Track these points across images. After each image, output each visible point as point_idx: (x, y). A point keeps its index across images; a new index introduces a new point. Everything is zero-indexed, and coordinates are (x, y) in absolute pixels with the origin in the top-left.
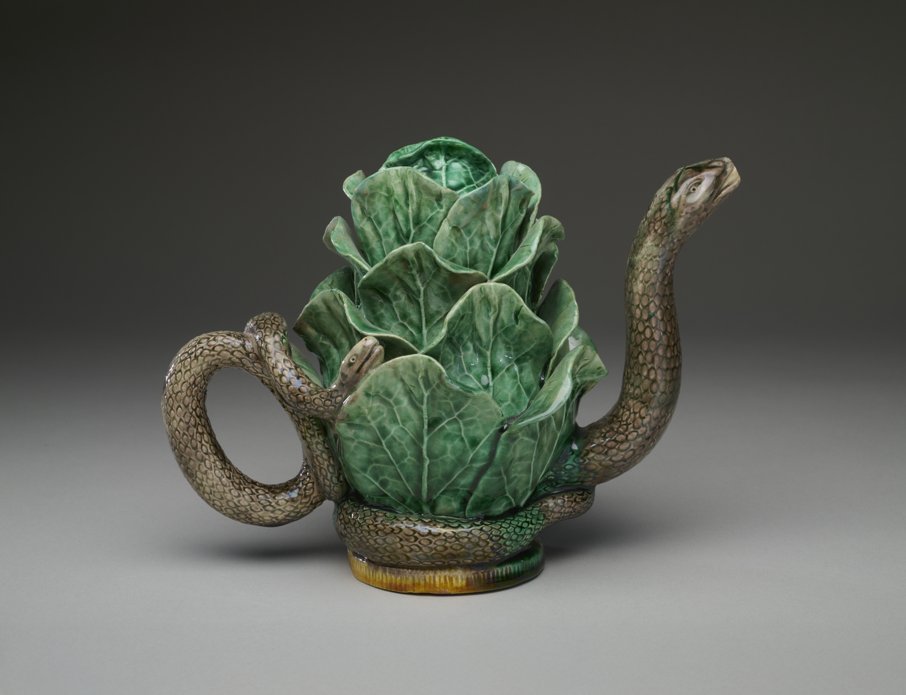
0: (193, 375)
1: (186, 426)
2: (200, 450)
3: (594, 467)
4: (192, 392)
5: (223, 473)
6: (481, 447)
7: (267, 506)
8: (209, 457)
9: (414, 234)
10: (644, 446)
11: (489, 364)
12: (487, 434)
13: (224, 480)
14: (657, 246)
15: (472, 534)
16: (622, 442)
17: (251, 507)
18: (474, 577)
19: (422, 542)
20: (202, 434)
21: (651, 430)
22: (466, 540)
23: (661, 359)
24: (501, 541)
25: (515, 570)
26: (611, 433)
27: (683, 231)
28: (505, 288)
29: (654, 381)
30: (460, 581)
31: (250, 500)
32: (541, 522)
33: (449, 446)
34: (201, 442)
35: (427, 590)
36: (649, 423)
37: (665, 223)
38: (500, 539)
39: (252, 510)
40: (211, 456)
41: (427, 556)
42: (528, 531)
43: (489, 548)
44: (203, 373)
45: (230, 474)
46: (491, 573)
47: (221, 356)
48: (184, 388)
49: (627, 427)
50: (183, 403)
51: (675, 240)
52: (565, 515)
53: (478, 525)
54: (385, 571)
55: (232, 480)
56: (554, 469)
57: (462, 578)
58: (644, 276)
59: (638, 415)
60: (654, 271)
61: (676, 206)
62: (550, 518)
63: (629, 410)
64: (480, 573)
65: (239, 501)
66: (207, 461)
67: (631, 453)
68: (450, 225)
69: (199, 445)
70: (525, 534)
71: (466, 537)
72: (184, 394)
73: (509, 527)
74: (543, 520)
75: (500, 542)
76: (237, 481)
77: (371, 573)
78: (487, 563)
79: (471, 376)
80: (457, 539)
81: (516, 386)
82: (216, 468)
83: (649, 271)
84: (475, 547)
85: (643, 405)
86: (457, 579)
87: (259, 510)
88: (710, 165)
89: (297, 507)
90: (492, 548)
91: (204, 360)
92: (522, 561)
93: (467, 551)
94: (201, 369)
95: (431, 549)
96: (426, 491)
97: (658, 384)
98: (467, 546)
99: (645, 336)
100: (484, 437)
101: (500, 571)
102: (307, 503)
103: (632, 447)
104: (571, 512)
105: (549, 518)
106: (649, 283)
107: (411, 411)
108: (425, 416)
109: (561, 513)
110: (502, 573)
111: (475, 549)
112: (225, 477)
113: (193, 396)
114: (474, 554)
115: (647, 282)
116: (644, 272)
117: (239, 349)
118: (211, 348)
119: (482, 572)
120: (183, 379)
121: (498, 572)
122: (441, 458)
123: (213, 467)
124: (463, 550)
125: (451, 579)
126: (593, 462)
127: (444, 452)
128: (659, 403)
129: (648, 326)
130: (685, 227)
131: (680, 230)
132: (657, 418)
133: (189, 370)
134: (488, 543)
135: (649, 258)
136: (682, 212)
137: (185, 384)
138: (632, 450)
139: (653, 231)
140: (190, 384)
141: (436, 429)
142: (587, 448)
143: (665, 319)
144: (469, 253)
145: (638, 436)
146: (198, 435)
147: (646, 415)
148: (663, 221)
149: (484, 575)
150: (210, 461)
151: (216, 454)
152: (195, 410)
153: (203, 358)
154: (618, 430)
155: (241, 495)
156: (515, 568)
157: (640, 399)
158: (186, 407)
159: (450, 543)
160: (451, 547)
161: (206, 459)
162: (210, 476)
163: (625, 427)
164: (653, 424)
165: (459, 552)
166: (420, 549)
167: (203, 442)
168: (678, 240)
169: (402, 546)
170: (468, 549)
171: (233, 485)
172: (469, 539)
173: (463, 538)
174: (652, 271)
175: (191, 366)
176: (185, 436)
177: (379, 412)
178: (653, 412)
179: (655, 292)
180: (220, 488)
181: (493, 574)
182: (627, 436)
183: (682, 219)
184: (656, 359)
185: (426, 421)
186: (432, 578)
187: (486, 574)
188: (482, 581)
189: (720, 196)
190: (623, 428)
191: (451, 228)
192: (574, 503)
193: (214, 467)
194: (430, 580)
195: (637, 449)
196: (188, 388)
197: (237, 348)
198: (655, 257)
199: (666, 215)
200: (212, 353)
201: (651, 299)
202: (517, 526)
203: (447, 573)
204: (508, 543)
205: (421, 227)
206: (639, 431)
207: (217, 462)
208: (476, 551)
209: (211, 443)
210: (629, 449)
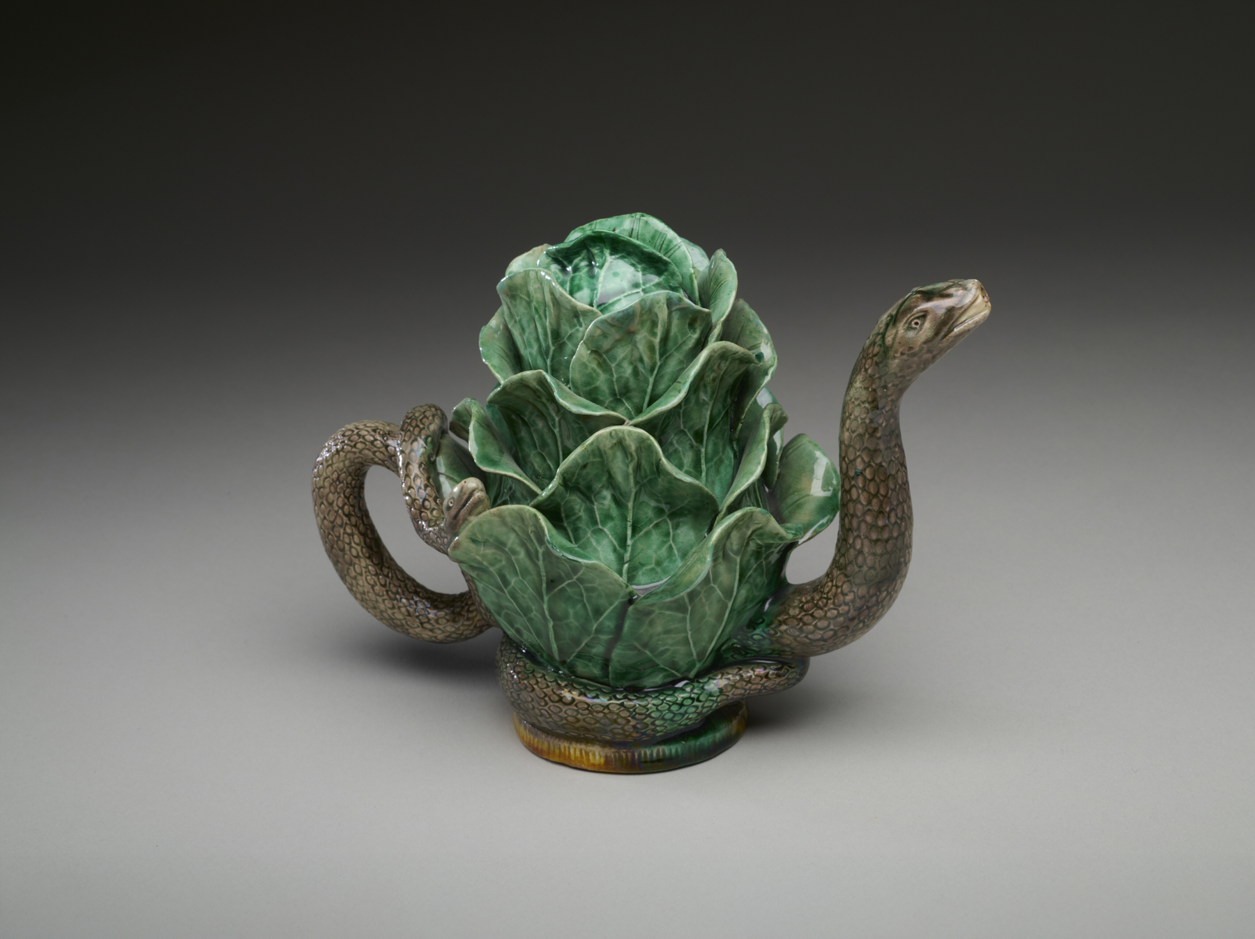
0: (336, 471)
1: (330, 525)
2: (348, 553)
3: (788, 642)
4: (336, 488)
5: (376, 580)
6: (605, 618)
7: (425, 623)
8: (360, 561)
9: (554, 351)
10: (848, 627)
11: (630, 518)
12: (611, 604)
13: (377, 588)
14: (866, 389)
15: (608, 709)
16: (820, 619)
17: (406, 622)
18: (615, 756)
19: (552, 708)
20: (352, 535)
21: (855, 610)
22: (601, 715)
23: (869, 527)
24: (648, 720)
25: (671, 752)
26: (810, 605)
27: (899, 375)
28: (642, 434)
29: (860, 552)
30: (597, 757)
31: (406, 614)
32: (715, 698)
33: (571, 611)
34: (349, 544)
35: (562, 760)
36: (853, 601)
37: (876, 362)
38: (646, 718)
39: (408, 625)
40: (362, 560)
41: (558, 725)
42: (693, 710)
43: (630, 727)
44: (347, 470)
45: (386, 581)
46: (636, 754)
47: (363, 455)
48: (327, 484)
49: (827, 602)
50: (327, 500)
51: (890, 385)
52: (752, 692)
53: (619, 699)
55: (388, 588)
56: (739, 637)
57: (600, 755)
58: (850, 424)
59: (839, 590)
60: (862, 419)
61: (890, 343)
62: (730, 694)
63: (832, 581)
64: (622, 753)
65: (393, 614)
66: (356, 566)
67: (831, 633)
68: (588, 349)
69: (347, 547)
70: (686, 712)
71: (601, 712)
72: (327, 490)
73: (661, 704)
74: (718, 696)
75: (646, 721)
76: (394, 590)
78: (631, 742)
79: (606, 530)
80: (591, 712)
81: (667, 545)
82: (368, 574)
83: (856, 419)
84: (612, 724)
85: (846, 579)
86: (594, 755)
87: (416, 626)
88: (945, 292)
89: (458, 629)
90: (634, 727)
91: (345, 456)
92: (684, 742)
93: (602, 726)
94: (344, 465)
95: (562, 718)
96: (557, 652)
97: (865, 557)
98: (603, 721)
99: (851, 497)
100: (608, 608)
101: (648, 752)
102: (470, 625)
103: (832, 627)
104: (760, 690)
105: (727, 694)
106: (856, 434)
107: (528, 563)
108: (543, 574)
109: (746, 690)
110: (651, 755)
111: (613, 726)
112: (378, 584)
113: (338, 493)
114: (611, 731)
115: (853, 432)
116: (850, 419)
117: (381, 450)
118: (353, 444)
119: (624, 752)
120: (324, 474)
121: (645, 754)
122: (564, 621)
123: (364, 572)
124: (598, 725)
125: (587, 754)
126: (785, 635)
127: (566, 616)
128: (865, 579)
129: (854, 486)
130: (901, 370)
131: (895, 374)
132: (864, 597)
133: (331, 465)
134: (629, 721)
135: (856, 403)
136: (896, 352)
137: (327, 480)
138: (832, 630)
139: (863, 370)
140: (333, 480)
141: (556, 590)
142: (780, 618)
143: (876, 478)
144: (616, 381)
145: (839, 615)
146: (346, 535)
147: (850, 592)
148: (875, 359)
149: (627, 756)
150: (360, 565)
151: (369, 558)
152: (342, 508)
153: (344, 454)
154: (817, 603)
155: (396, 607)
156: (671, 750)
157: (843, 571)
158: (331, 504)
159: (582, 715)
160: (584, 720)
161: (355, 563)
162: (361, 583)
163: (825, 601)
164: (858, 603)
165: (593, 726)
166: (550, 715)
167: (353, 545)
168: (893, 385)
169: (534, 708)
170: (604, 725)
171: (388, 594)
172: (605, 714)
173: (598, 712)
174: (859, 420)
175: (332, 461)
176: (330, 536)
177: (496, 559)
178: (858, 590)
179: (863, 445)
180: (372, 596)
181: (640, 755)
182: (826, 612)
183: (897, 361)
184: (863, 526)
185: (544, 579)
186: (567, 749)
187: (629, 754)
188: (625, 761)
189: (952, 334)
190: (822, 602)
191: (589, 352)
192: (764, 680)
193: (366, 572)
194: (565, 751)
195: (838, 629)
196: (331, 485)
197: (379, 448)
198: (863, 402)
199: (878, 353)
200: (354, 450)
201: (858, 454)
202: (675, 703)
203: (583, 746)
204: (657, 723)
205: (561, 344)
206: (840, 609)
207: (370, 567)
208: (613, 729)
209: (363, 544)
210: (828, 629)
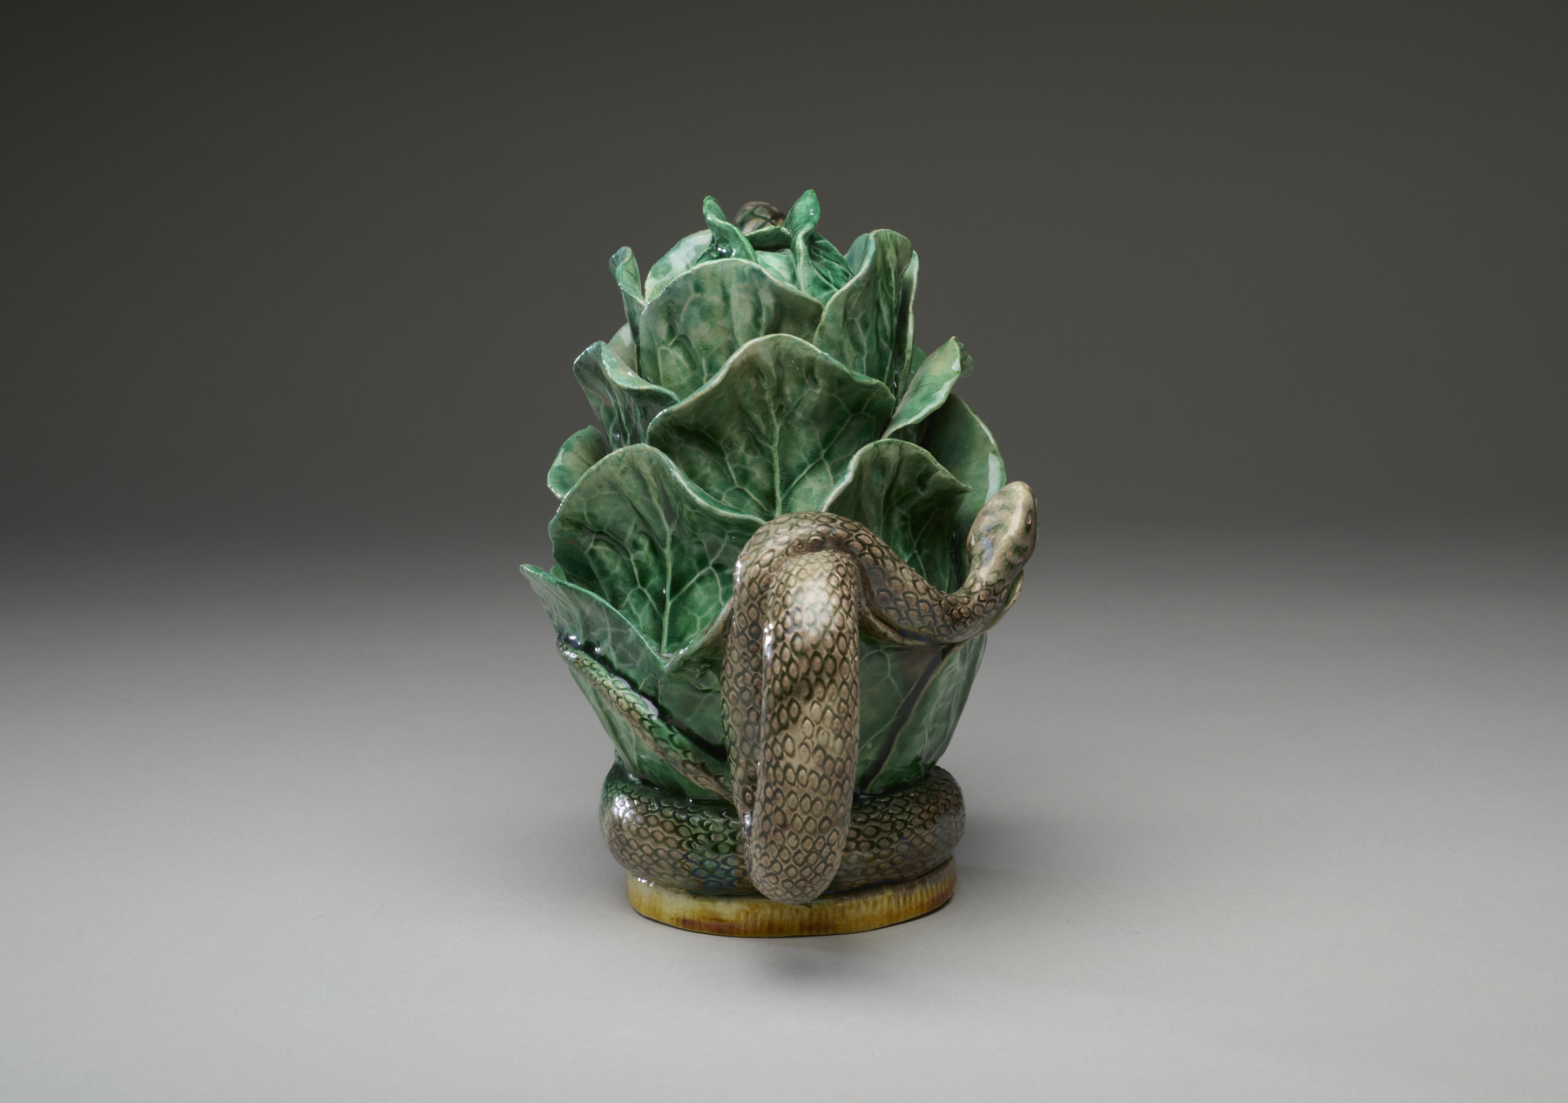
54: (924, 883)
77: (901, 900)
